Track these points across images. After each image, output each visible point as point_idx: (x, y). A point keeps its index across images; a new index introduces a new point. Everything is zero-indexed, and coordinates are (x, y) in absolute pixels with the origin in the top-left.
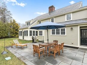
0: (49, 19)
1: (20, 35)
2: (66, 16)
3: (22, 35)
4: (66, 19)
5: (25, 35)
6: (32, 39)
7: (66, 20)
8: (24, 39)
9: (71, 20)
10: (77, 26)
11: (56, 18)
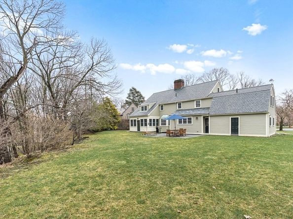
0: (174, 103)
1: (132, 125)
2: (195, 102)
3: (135, 125)
4: (195, 105)
5: (142, 125)
6: (155, 130)
7: (195, 107)
8: (141, 131)
9: (200, 107)
10: (201, 115)
11: (184, 104)
